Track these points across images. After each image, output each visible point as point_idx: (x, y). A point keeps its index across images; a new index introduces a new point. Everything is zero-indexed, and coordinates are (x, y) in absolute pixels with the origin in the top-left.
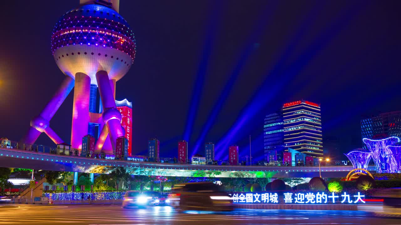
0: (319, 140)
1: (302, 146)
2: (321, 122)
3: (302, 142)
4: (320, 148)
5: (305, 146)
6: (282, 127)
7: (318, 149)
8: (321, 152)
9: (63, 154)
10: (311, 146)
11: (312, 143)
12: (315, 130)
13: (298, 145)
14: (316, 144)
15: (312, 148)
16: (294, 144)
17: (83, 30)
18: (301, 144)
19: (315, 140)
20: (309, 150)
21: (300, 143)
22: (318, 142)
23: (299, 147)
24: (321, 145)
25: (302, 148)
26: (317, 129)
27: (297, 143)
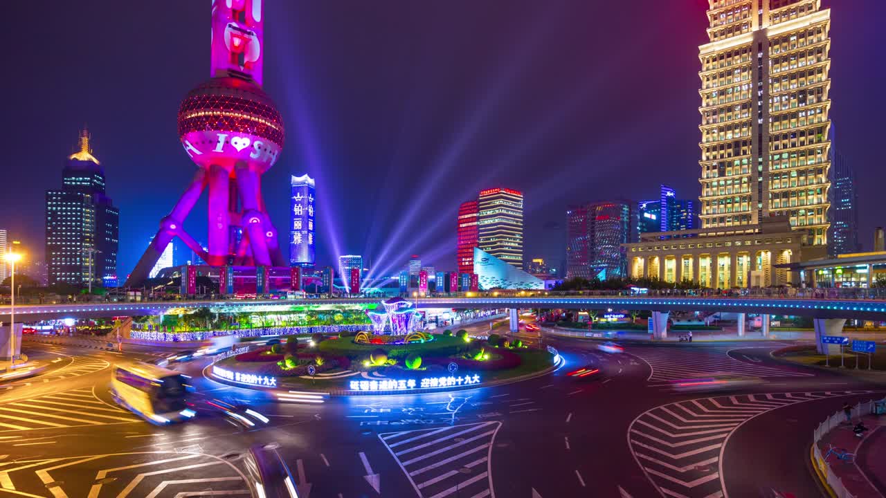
0: (518, 234)
1: (497, 242)
2: (523, 214)
3: (498, 238)
4: (519, 244)
5: (501, 242)
6: (478, 219)
7: (517, 245)
8: (519, 248)
9: (133, 301)
10: (508, 242)
11: (510, 238)
12: (515, 223)
13: (494, 240)
14: (515, 239)
15: (509, 244)
16: (489, 239)
17: (215, 113)
18: (497, 240)
19: (514, 234)
20: (506, 246)
21: (496, 238)
22: (517, 237)
23: (495, 243)
24: (521, 240)
25: (499, 244)
26: (517, 222)
27: (493, 238)
